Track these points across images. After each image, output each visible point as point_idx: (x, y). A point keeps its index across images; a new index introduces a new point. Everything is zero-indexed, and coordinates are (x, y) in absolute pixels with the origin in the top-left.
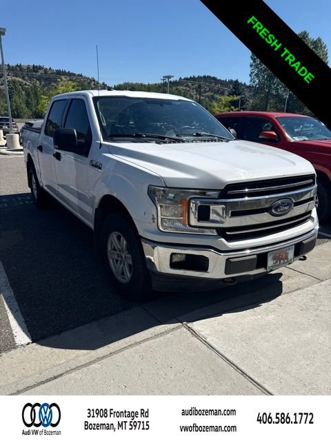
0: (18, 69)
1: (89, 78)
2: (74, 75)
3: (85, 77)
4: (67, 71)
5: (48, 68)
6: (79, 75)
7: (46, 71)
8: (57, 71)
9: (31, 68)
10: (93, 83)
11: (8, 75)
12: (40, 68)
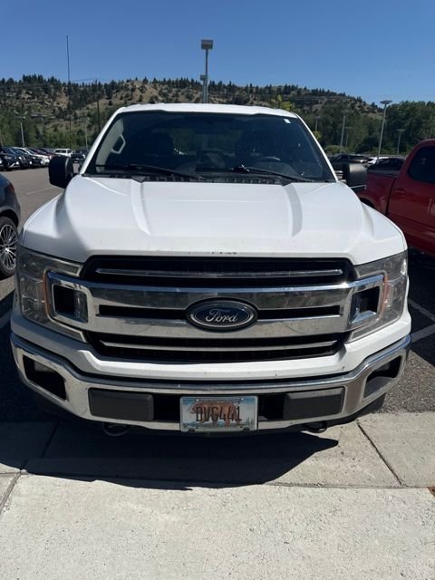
0: (267, 91)
1: (353, 99)
2: (334, 94)
3: (349, 97)
4: (326, 90)
5: (303, 88)
6: (341, 95)
7: (299, 91)
8: (313, 91)
9: (283, 89)
10: (358, 104)
11: (255, 99)
12: (293, 88)
